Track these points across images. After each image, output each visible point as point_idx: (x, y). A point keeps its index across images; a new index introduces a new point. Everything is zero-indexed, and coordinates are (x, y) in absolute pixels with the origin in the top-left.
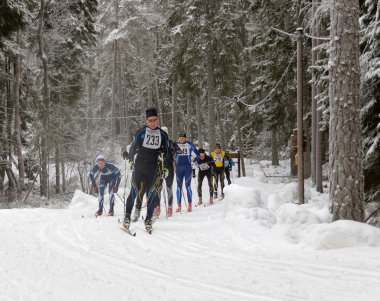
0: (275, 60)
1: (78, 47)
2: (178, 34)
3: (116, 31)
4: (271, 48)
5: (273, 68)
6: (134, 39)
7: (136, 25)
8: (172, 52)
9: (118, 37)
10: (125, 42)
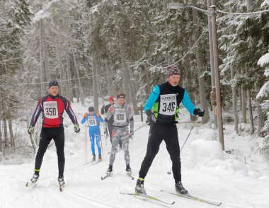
0: (176, 30)
1: (18, 26)
2: (96, 12)
3: (41, 11)
4: (172, 22)
5: (174, 37)
6: (55, 18)
7: (57, 6)
8: (91, 28)
9: (43, 17)
10: (49, 20)
